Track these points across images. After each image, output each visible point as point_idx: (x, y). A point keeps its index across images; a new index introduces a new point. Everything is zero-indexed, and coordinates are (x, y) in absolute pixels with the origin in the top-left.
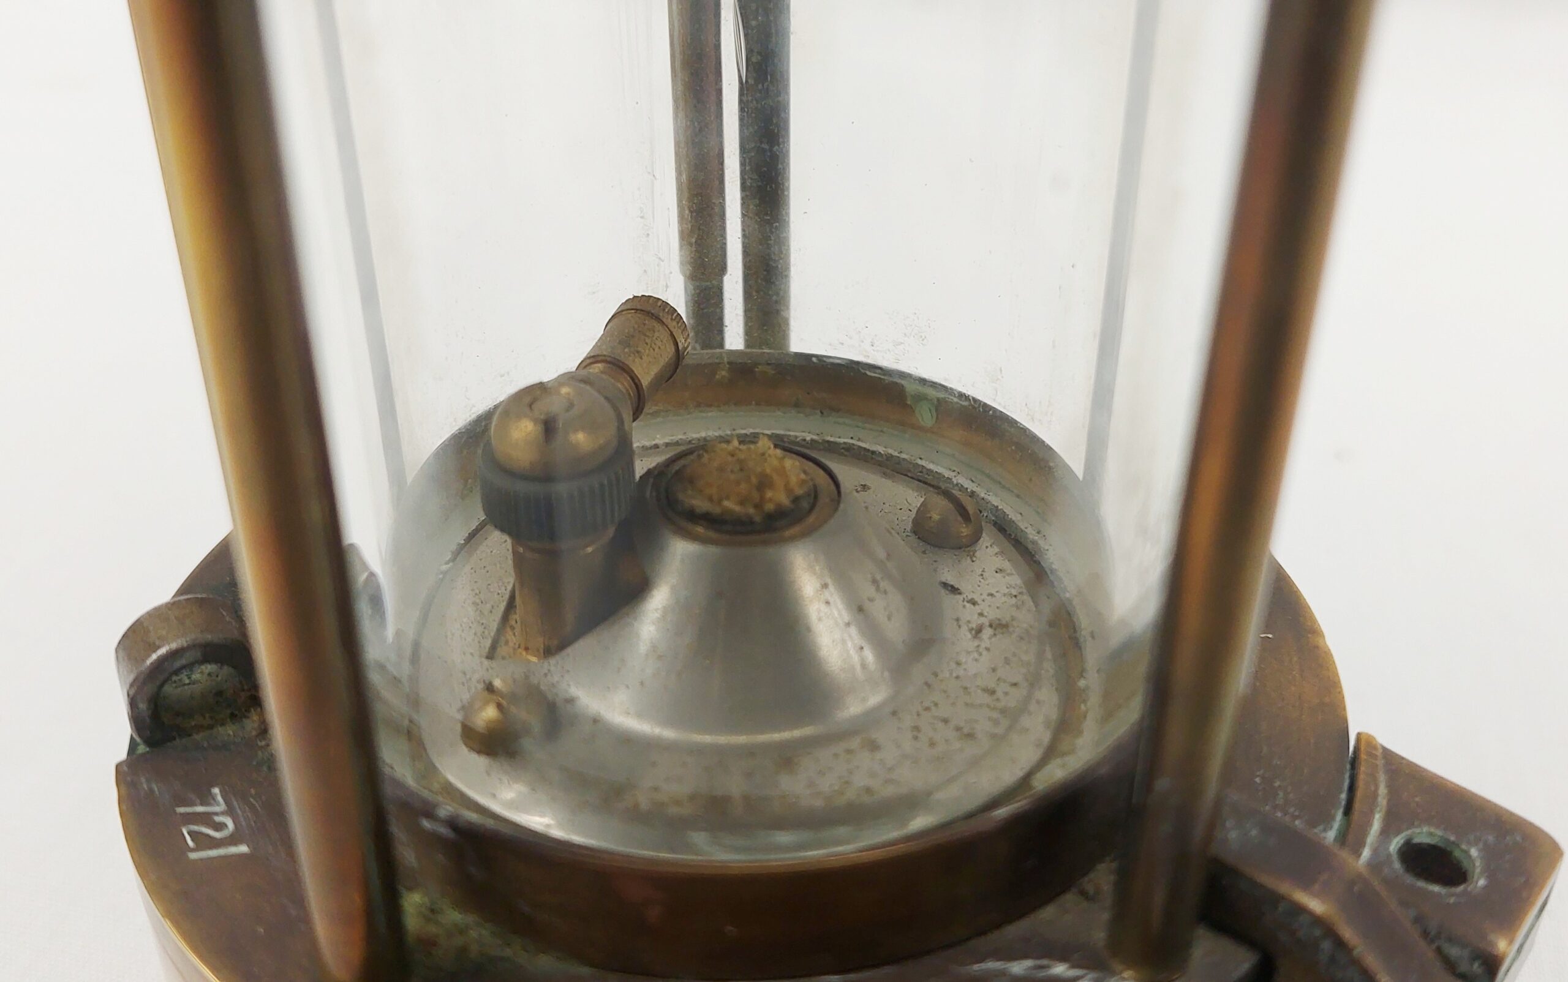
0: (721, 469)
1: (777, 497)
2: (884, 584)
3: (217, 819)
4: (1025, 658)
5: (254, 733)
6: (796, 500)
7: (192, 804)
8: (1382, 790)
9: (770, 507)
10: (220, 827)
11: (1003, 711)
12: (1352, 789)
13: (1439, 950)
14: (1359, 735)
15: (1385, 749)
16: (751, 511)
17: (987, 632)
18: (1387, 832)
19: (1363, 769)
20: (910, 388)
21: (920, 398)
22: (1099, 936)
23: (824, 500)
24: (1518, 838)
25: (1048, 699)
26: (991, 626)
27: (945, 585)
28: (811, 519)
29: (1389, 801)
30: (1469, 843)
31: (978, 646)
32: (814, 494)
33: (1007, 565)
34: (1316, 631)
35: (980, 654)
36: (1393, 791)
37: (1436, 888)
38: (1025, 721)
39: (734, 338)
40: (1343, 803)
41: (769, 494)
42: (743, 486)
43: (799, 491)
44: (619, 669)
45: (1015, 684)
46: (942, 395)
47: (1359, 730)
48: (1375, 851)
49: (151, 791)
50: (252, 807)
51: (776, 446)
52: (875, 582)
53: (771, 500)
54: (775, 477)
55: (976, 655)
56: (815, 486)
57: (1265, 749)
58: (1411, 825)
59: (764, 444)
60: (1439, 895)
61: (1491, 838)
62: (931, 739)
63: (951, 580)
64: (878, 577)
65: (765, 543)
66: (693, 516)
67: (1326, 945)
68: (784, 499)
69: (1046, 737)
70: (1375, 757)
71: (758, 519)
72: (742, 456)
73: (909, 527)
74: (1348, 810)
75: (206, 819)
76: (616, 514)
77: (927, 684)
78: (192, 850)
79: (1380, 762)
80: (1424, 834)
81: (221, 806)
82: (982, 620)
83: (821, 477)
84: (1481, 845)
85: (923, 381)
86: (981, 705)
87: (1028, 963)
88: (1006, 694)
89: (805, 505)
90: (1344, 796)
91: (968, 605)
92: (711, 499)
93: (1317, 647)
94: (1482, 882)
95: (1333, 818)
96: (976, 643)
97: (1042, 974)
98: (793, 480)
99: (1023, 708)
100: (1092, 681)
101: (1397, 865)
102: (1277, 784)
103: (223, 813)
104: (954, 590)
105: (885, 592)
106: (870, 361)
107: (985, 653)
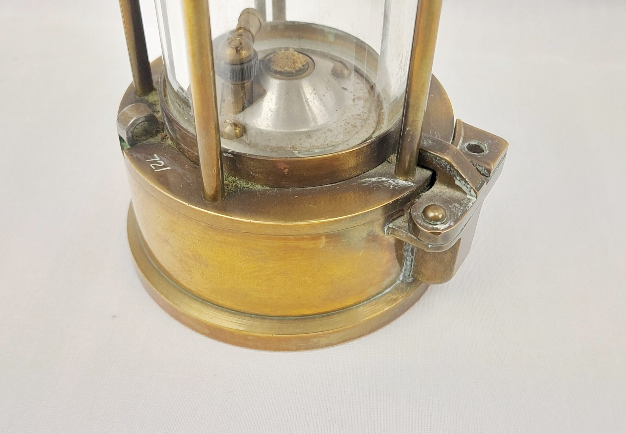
0: (282, 58)
1: (299, 65)
2: (329, 88)
3: (159, 162)
4: (367, 106)
5: (160, 140)
6: (304, 66)
7: (150, 159)
8: (463, 132)
9: (297, 68)
10: (160, 164)
11: (363, 120)
12: (455, 133)
13: (477, 168)
14: (457, 120)
15: (463, 123)
16: (292, 70)
17: (356, 100)
18: (463, 142)
19: (457, 128)
20: (326, 30)
21: (329, 33)
22: (393, 171)
23: (310, 65)
24: (497, 141)
25: (374, 115)
26: (357, 98)
27: (343, 88)
28: (308, 71)
29: (464, 135)
30: (484, 143)
31: (354, 104)
32: (308, 64)
33: (359, 81)
34: (445, 94)
35: (355, 106)
36: (465, 132)
37: (476, 154)
38: (369, 121)
39: (269, 17)
40: (453, 136)
41: (297, 65)
42: (289, 63)
43: (304, 64)
44: (260, 116)
45: (366, 113)
46: (336, 32)
47: (457, 118)
48: (461, 147)
49: (137, 156)
50: (167, 158)
51: (295, 51)
52: (326, 88)
53: (297, 66)
54: (297, 60)
55: (354, 106)
56: (308, 63)
57: (432, 125)
58: (470, 140)
59: (292, 51)
60: (477, 155)
61: (490, 142)
62: (346, 128)
63: (345, 87)
64: (327, 86)
65: (297, 79)
66: (276, 72)
67: (448, 167)
68: (300, 66)
69: (375, 125)
70: (461, 124)
71: (294, 72)
72: (286, 54)
73: (330, 72)
74: (453, 139)
75: (155, 162)
76: (255, 73)
77: (342, 115)
78: (155, 169)
79: (462, 126)
80: (473, 143)
81: (158, 159)
82: (355, 97)
83: (309, 60)
84: (487, 143)
85: (330, 28)
86: (357, 119)
87: (376, 178)
88: (363, 115)
89: (306, 67)
90: (453, 135)
91: (350, 93)
92: (280, 67)
93: (445, 98)
94: (487, 152)
95: (450, 140)
96: (354, 103)
97: (380, 180)
98: (302, 60)
99: (368, 118)
100: (386, 110)
101: (466, 149)
102: (435, 133)
103: (159, 160)
104: (345, 89)
105: (330, 90)
106: (313, 23)
107: (356, 105)
